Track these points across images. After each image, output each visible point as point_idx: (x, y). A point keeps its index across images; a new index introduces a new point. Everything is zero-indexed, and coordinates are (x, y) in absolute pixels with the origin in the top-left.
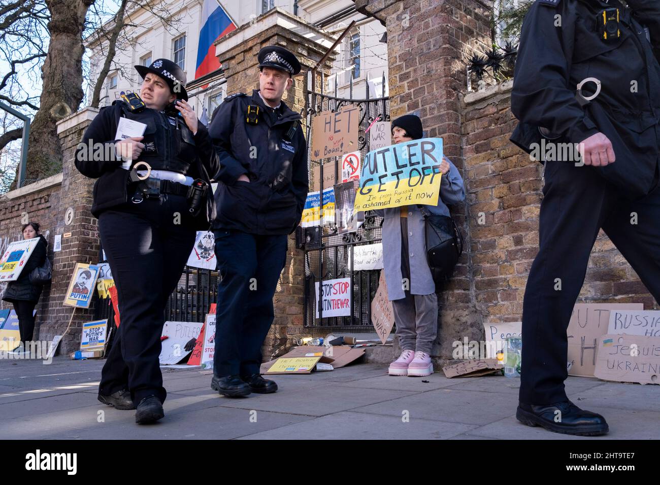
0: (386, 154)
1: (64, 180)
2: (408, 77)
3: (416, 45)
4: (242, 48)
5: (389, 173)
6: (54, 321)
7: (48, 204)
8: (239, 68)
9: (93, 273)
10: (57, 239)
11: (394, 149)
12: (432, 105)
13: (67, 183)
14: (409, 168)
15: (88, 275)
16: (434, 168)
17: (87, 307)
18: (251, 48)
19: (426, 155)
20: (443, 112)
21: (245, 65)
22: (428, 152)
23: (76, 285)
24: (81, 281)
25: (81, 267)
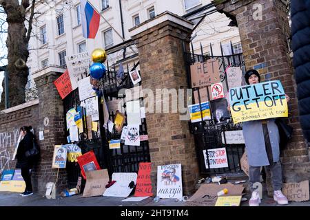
0: (249, 89)
1: (40, 103)
2: (255, 46)
3: (258, 28)
4: (147, 33)
5: (251, 99)
6: (45, 176)
7: (30, 115)
8: (145, 43)
9: (64, 149)
10: (41, 133)
11: (254, 87)
12: (274, 60)
13: (42, 104)
14: (264, 96)
15: (62, 151)
16: (280, 96)
17: (65, 167)
18: (152, 32)
19: (275, 90)
20: (281, 63)
21: (149, 41)
22: (276, 88)
23: (57, 157)
24: (59, 154)
25: (57, 147)
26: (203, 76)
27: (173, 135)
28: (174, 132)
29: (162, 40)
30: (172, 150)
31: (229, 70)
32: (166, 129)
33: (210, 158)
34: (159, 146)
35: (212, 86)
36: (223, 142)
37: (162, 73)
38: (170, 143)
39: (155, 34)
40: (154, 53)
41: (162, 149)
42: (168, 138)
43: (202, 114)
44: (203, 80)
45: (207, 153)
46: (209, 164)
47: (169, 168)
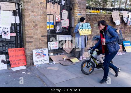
0: (84, 24)
2: (79, 7)
5: (84, 28)
16: (90, 28)
26: (52, 10)
27: (42, 35)
30: (41, 42)
31: (64, 11)
32: (39, 32)
33: (51, 45)
34: (33, 40)
35: (56, 16)
36: (57, 39)
38: (40, 39)
41: (35, 41)
42: (39, 36)
43: (49, 27)
44: (52, 12)
46: (50, 48)
47: (39, 51)
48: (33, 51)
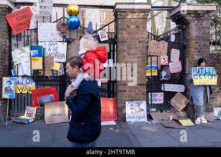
0: (203, 69)
2: (198, 43)
5: (202, 74)
14: (208, 74)
15: (10, 83)
16: (215, 75)
23: (6, 88)
25: (6, 79)
26: (156, 49)
27: (139, 83)
28: (140, 81)
29: (141, 20)
30: (137, 92)
31: (173, 50)
33: (153, 98)
34: (127, 89)
35: (161, 57)
36: (163, 89)
37: (137, 42)
38: (136, 88)
39: (137, 14)
40: (133, 26)
43: (151, 72)
44: (156, 52)
45: (151, 95)
46: (152, 101)
48: (127, 103)
